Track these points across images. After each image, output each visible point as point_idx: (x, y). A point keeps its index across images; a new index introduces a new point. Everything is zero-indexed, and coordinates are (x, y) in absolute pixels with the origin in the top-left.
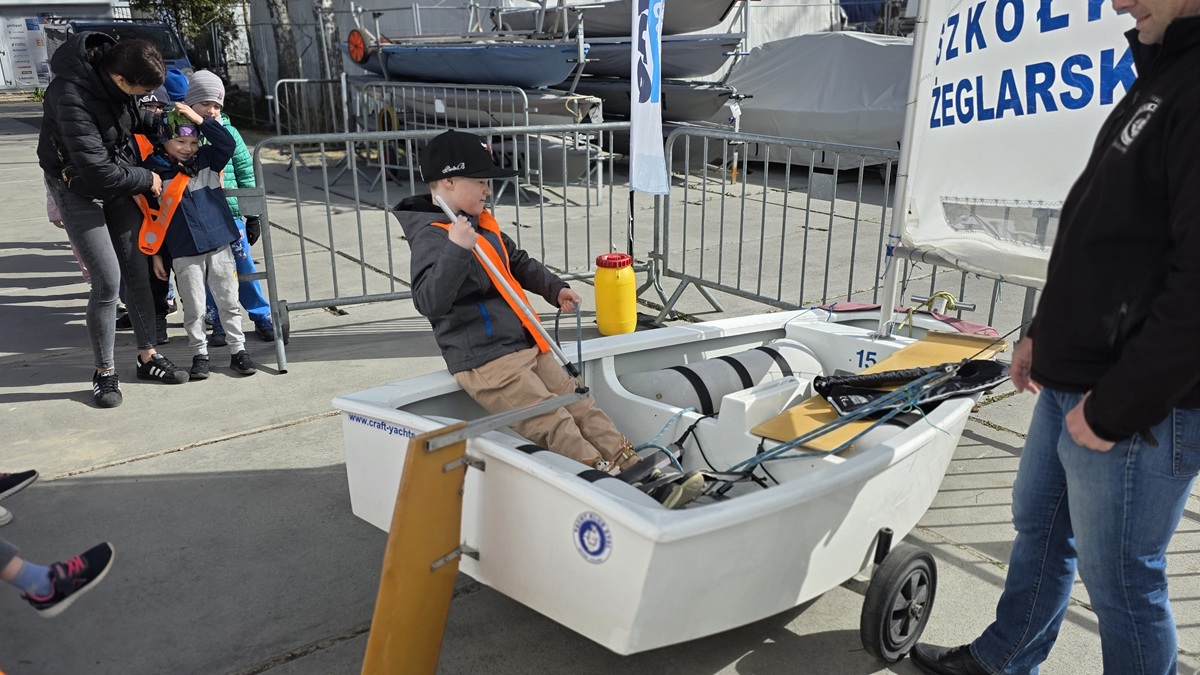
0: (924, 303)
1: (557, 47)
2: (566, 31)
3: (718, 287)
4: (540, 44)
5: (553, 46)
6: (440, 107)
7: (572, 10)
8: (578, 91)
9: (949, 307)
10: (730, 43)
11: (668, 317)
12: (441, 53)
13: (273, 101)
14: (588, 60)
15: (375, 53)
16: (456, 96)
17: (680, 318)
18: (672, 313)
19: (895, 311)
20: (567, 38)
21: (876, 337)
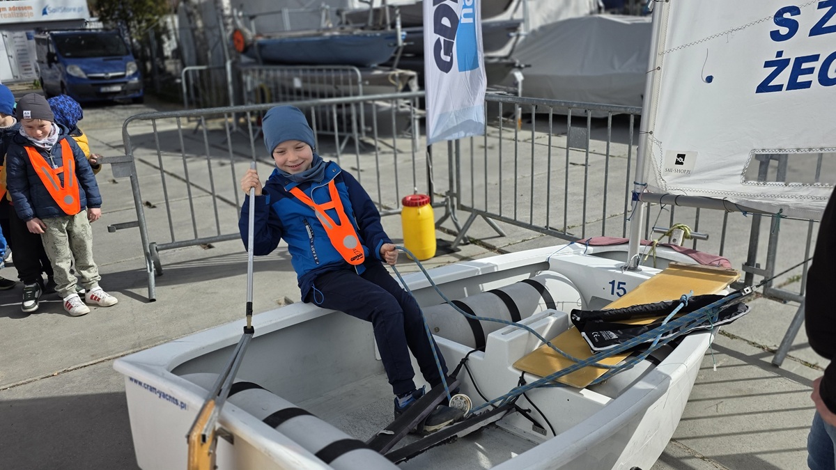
0: (665, 234)
1: (382, 35)
2: (388, 21)
3: (499, 218)
4: (369, 33)
5: (378, 34)
6: (297, 83)
7: (392, 7)
8: (400, 67)
9: (686, 236)
10: (513, 26)
11: (462, 242)
12: (299, 44)
13: (181, 84)
14: (405, 44)
15: (252, 45)
16: (309, 74)
17: (472, 242)
18: (465, 239)
19: (641, 244)
20: (389, 29)
21: (625, 268)
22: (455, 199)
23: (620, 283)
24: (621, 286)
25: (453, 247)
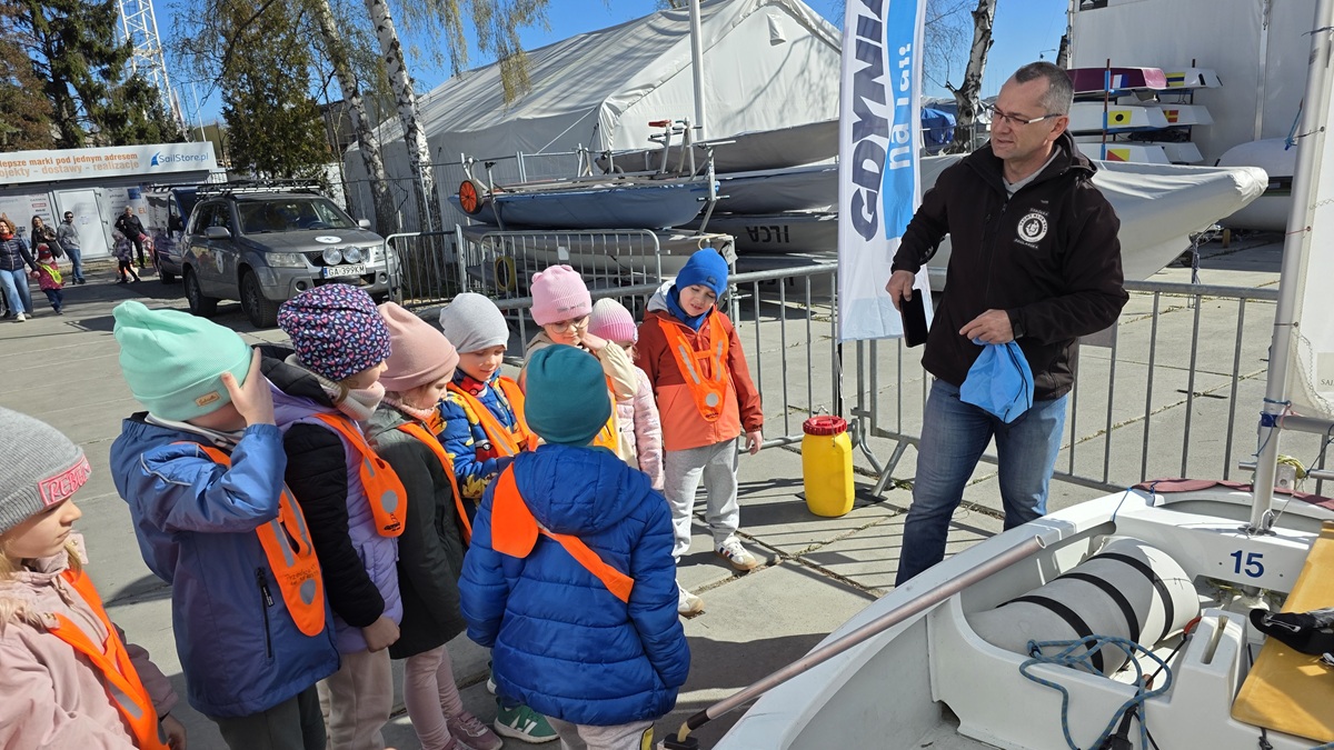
1: (686, 185)
4: (666, 184)
5: (681, 185)
6: (564, 254)
7: (701, 148)
8: (708, 230)
11: (886, 486)
12: (559, 199)
14: (719, 197)
15: (488, 203)
16: (580, 242)
17: (898, 485)
20: (696, 177)
21: (1252, 531)
22: (867, 421)
23: (1251, 555)
24: (1254, 559)
25: (876, 494)
